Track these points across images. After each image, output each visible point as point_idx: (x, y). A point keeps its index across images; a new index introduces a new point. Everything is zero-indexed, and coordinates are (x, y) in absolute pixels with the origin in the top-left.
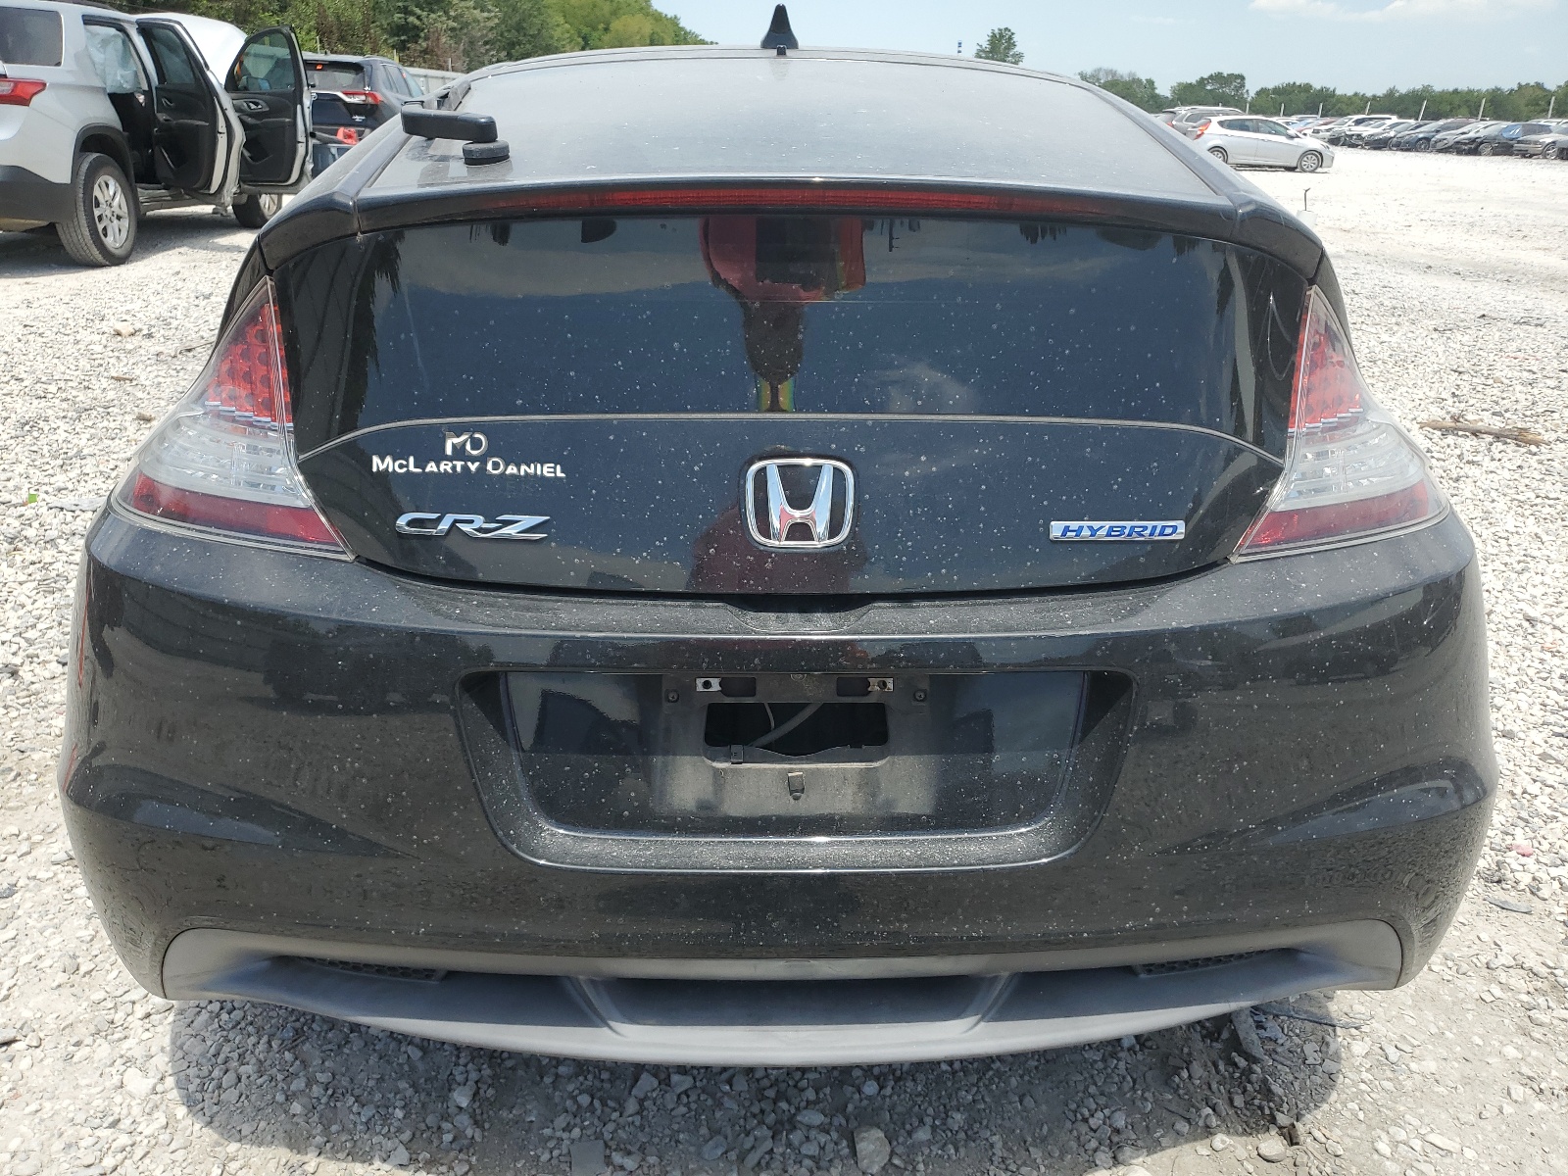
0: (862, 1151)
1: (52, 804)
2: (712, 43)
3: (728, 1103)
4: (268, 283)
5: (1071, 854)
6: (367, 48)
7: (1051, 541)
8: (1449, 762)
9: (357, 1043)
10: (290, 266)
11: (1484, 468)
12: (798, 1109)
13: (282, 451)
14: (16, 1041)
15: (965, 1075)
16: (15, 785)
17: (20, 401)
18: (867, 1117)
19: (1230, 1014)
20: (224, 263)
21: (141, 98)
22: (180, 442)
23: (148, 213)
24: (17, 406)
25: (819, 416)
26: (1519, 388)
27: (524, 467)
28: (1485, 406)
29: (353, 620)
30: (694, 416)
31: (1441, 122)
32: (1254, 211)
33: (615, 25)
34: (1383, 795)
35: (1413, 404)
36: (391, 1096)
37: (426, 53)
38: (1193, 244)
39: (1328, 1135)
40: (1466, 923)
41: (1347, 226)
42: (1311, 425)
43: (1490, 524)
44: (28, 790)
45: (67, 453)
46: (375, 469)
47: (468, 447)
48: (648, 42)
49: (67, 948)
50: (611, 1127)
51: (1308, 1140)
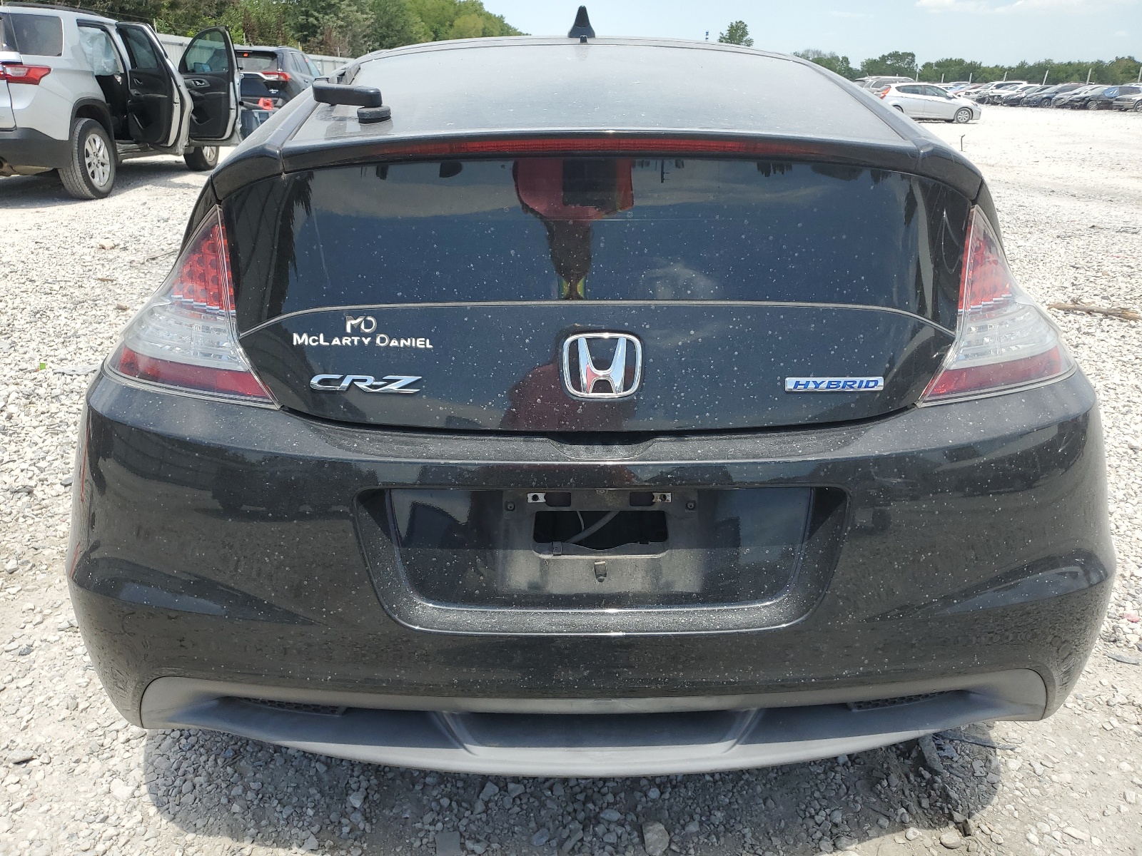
0: (648, 840)
1: (58, 587)
2: (527, 34)
3: (549, 804)
4: (217, 210)
5: (802, 621)
6: (280, 40)
7: (787, 392)
8: (1080, 553)
9: (279, 760)
10: (233, 198)
11: (1097, 338)
12: (601, 809)
13: (227, 330)
14: (33, 759)
15: (723, 784)
16: (31, 573)
17: (33, 296)
18: (652, 815)
19: (918, 739)
20: (178, 196)
21: (119, 79)
22: (154, 324)
23: (124, 161)
24: (31, 300)
25: (616, 302)
26: (1121, 279)
27: (403, 341)
28: (1096, 292)
29: (280, 452)
30: (525, 303)
31: (1060, 86)
32: (932, 151)
33: (457, 22)
34: (1032, 577)
35: (1044, 291)
36: (304, 799)
37: (322, 44)
38: (886, 175)
39: (992, 829)
40: (1091, 671)
41: (992, 162)
42: (974, 307)
43: (1102, 378)
44: (41, 577)
45: (66, 333)
46: (295, 343)
47: (363, 326)
48: (481, 34)
49: (69, 692)
50: (464, 822)
51: (978, 832)
